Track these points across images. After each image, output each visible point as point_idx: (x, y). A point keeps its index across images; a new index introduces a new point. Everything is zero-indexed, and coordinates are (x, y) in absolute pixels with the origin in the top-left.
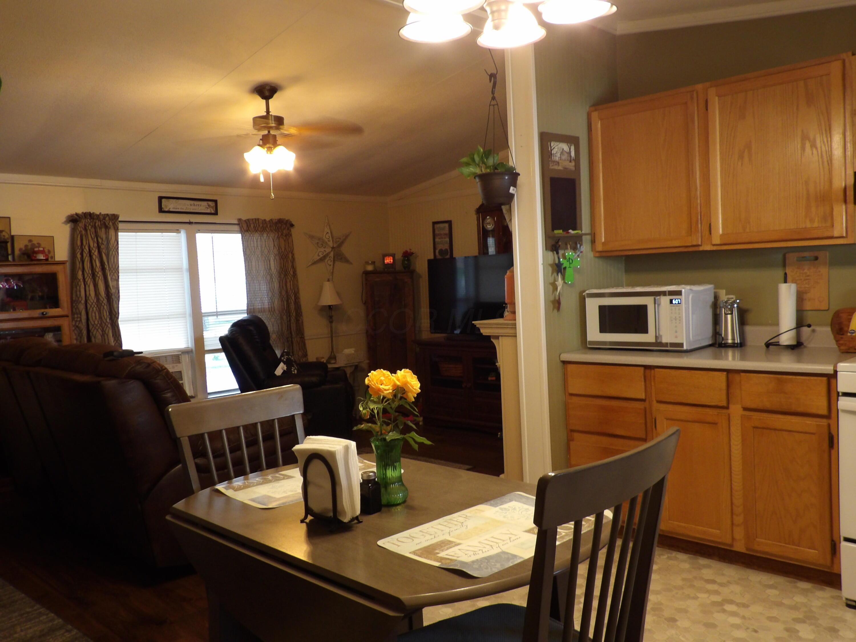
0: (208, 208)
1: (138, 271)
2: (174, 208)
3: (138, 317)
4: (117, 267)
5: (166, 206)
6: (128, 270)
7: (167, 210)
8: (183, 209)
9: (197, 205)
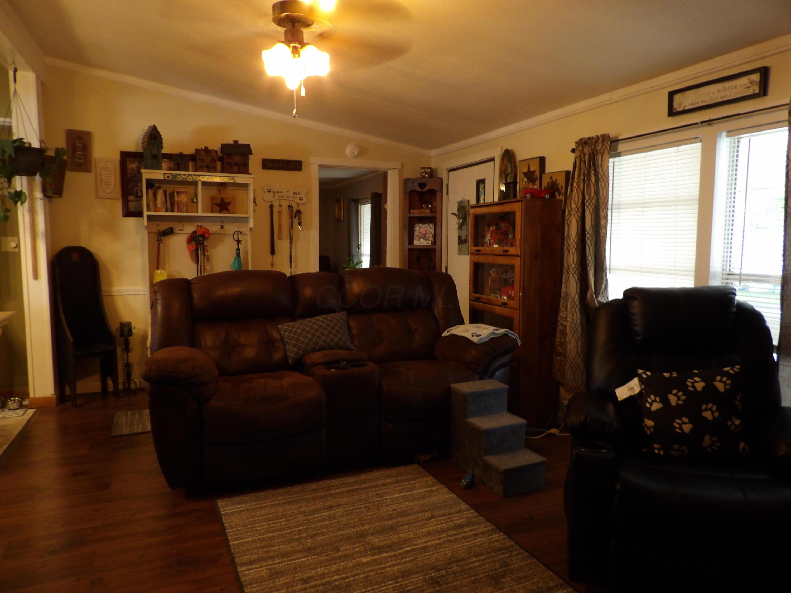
0: (749, 87)
1: (645, 205)
2: (692, 104)
3: (641, 268)
4: (606, 201)
5: (680, 104)
6: (631, 204)
7: (681, 110)
8: (705, 101)
9: (729, 88)
